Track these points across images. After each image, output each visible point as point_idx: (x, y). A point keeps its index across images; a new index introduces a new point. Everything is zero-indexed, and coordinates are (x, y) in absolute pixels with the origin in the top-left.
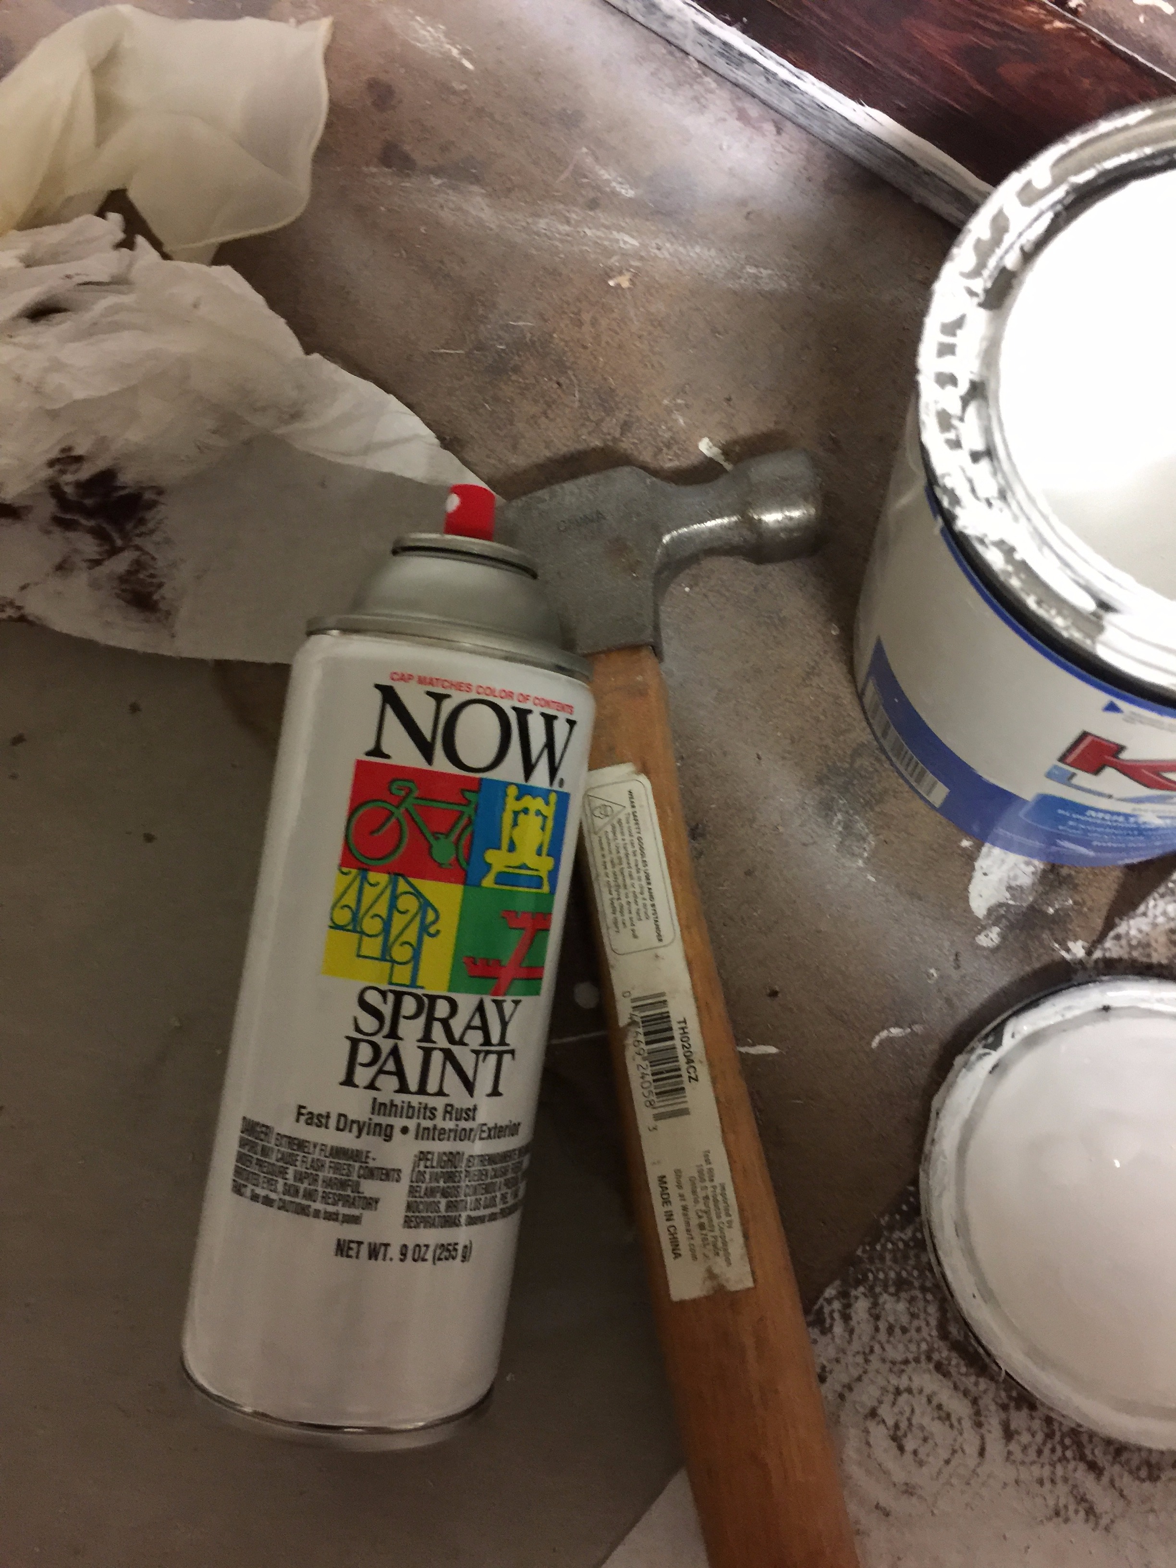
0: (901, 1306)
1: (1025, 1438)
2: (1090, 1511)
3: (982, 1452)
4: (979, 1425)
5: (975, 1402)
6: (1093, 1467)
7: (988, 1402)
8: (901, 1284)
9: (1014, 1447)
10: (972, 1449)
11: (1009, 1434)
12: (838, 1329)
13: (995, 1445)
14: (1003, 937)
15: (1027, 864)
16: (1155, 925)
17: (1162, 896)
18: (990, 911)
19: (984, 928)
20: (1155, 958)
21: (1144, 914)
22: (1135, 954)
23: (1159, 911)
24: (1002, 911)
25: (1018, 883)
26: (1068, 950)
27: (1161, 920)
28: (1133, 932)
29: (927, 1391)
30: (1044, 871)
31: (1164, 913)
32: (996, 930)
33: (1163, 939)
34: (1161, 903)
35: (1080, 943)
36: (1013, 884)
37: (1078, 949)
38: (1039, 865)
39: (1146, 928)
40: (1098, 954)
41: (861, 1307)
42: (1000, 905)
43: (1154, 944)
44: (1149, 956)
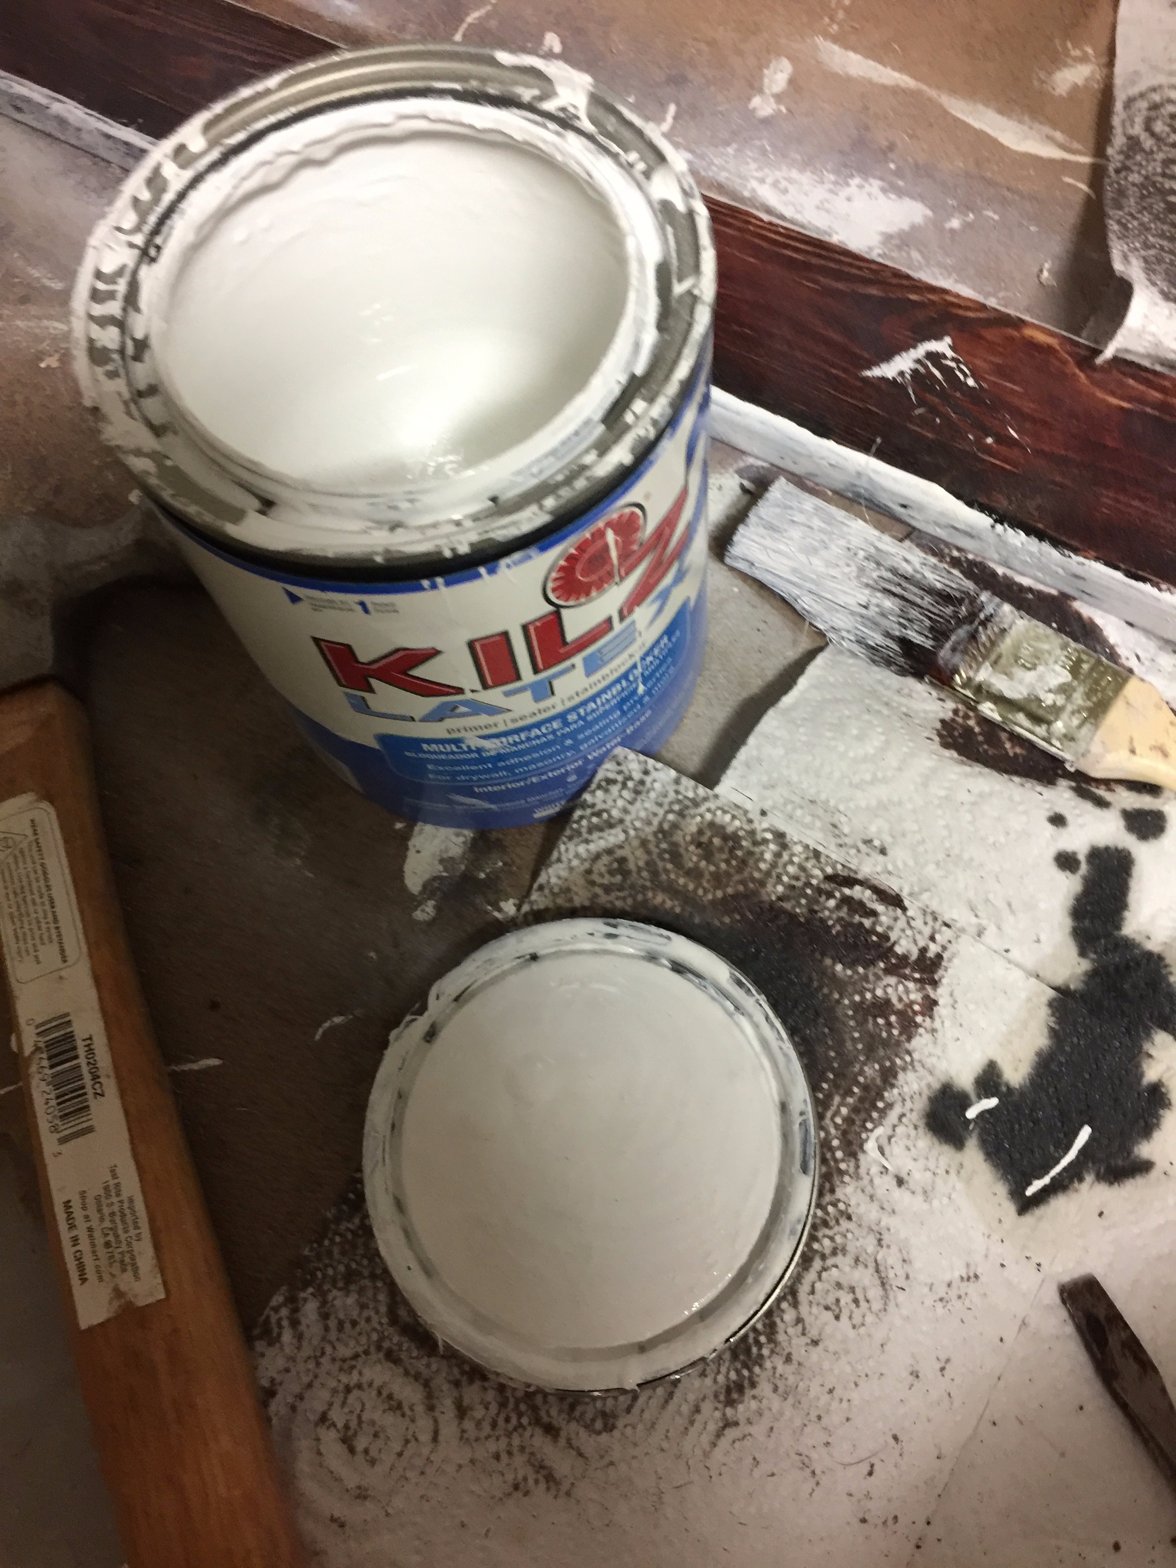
0: (351, 1300)
1: (479, 1413)
2: (550, 1478)
3: (435, 1439)
4: (431, 1408)
5: (426, 1384)
6: (551, 1430)
7: (441, 1383)
8: (350, 1277)
9: (468, 1425)
10: (425, 1437)
11: (462, 1411)
12: (287, 1337)
13: (449, 1429)
14: (438, 908)
15: (457, 835)
16: (571, 869)
17: (570, 838)
18: (425, 886)
19: (420, 904)
20: (578, 902)
21: (559, 860)
22: (560, 901)
23: (571, 855)
24: (436, 884)
25: (450, 854)
26: (500, 910)
27: (575, 863)
28: (553, 880)
29: (377, 1383)
30: (474, 840)
31: (577, 855)
32: (431, 903)
33: (581, 882)
34: (571, 846)
35: (511, 901)
36: (445, 856)
37: (509, 907)
38: (469, 833)
39: (564, 874)
40: (526, 908)
41: (310, 1309)
42: (435, 879)
43: (574, 888)
44: (571, 900)
